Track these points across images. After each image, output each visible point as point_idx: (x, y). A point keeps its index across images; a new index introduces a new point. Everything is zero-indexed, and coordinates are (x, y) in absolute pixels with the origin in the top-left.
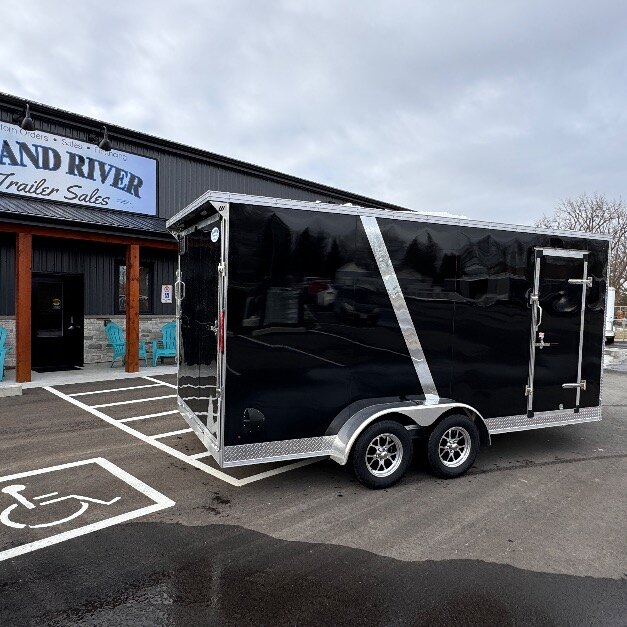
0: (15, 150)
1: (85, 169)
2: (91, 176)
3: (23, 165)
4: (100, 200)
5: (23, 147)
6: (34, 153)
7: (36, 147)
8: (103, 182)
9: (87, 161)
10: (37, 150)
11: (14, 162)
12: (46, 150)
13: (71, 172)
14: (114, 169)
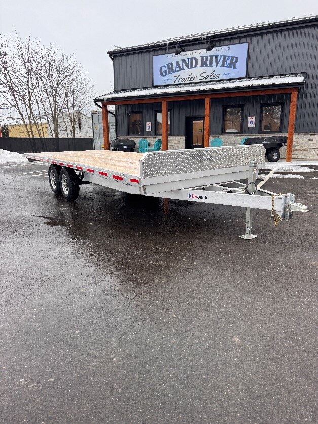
0: (181, 63)
1: (208, 62)
2: (211, 65)
3: (183, 69)
4: (215, 76)
5: (184, 61)
6: (187, 62)
7: (188, 59)
8: (217, 66)
9: (209, 58)
10: (188, 61)
11: (180, 70)
12: (192, 59)
13: (202, 66)
14: (223, 57)
